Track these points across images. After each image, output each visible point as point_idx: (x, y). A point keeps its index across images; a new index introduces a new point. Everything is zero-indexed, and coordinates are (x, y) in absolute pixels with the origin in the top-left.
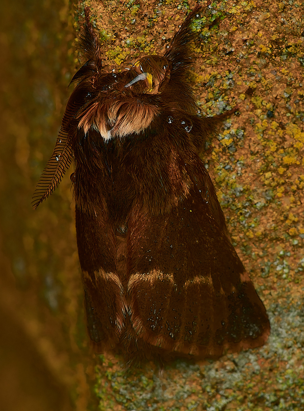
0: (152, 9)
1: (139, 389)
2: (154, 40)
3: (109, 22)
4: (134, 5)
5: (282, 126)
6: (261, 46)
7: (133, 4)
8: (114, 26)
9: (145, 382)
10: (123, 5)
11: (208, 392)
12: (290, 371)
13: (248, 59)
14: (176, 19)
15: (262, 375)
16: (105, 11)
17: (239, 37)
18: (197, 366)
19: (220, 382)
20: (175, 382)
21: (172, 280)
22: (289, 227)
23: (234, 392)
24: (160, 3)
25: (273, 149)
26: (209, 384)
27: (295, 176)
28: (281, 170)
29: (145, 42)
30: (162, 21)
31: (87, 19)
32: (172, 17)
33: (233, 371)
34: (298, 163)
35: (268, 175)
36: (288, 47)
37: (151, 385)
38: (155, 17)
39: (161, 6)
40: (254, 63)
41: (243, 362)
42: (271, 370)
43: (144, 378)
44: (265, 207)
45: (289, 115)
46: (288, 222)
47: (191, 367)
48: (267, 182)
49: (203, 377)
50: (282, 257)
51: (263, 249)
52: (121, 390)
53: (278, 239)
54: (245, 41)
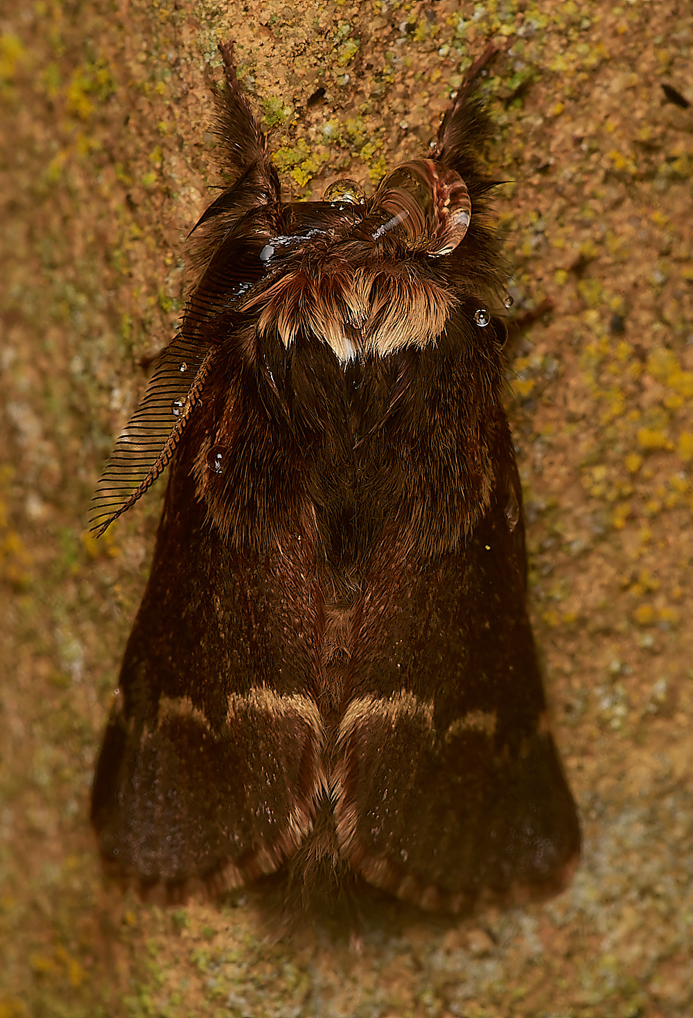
0: (381, 52)
1: (274, 995)
2: (383, 129)
3: (288, 78)
4: (349, 38)
5: (641, 354)
6: (612, 154)
7: (347, 35)
8: (299, 88)
9: (291, 978)
10: (325, 38)
11: (427, 1006)
12: (610, 959)
13: (581, 185)
14: (433, 79)
15: (548, 968)
16: (276, 52)
17: (565, 130)
18: (405, 942)
19: (455, 981)
20: (355, 981)
21: (430, 717)
22: (636, 604)
23: (483, 1006)
24: (400, 38)
25: (616, 409)
26: (430, 986)
27: (660, 478)
28: (634, 462)
29: (365, 132)
30: (402, 82)
31: (229, 69)
32: (424, 73)
33: (484, 955)
34: (670, 445)
35: (600, 472)
36: (671, 160)
37: (304, 986)
38: (389, 72)
39: (403, 45)
40: (593, 196)
41: (508, 933)
42: (569, 956)
43: (289, 968)
44: (586, 552)
45: (657, 326)
46: (635, 591)
47: (394, 942)
48: (597, 491)
49: (418, 967)
50: (616, 677)
51: (572, 656)
52: (232, 997)
53: (607, 632)
54: (578, 141)
